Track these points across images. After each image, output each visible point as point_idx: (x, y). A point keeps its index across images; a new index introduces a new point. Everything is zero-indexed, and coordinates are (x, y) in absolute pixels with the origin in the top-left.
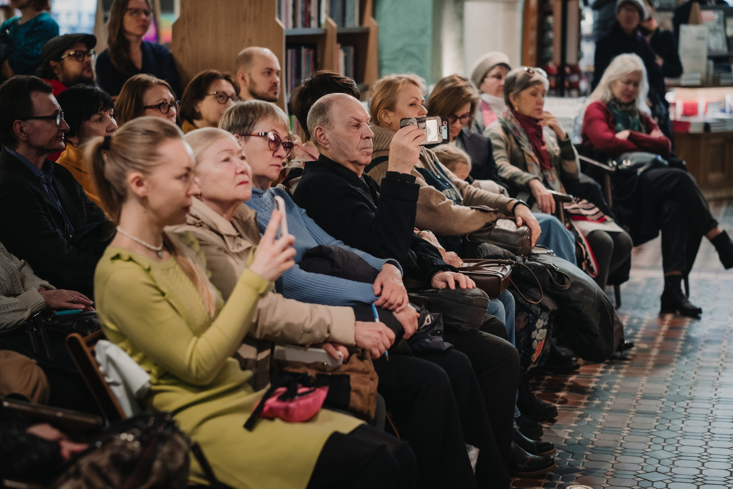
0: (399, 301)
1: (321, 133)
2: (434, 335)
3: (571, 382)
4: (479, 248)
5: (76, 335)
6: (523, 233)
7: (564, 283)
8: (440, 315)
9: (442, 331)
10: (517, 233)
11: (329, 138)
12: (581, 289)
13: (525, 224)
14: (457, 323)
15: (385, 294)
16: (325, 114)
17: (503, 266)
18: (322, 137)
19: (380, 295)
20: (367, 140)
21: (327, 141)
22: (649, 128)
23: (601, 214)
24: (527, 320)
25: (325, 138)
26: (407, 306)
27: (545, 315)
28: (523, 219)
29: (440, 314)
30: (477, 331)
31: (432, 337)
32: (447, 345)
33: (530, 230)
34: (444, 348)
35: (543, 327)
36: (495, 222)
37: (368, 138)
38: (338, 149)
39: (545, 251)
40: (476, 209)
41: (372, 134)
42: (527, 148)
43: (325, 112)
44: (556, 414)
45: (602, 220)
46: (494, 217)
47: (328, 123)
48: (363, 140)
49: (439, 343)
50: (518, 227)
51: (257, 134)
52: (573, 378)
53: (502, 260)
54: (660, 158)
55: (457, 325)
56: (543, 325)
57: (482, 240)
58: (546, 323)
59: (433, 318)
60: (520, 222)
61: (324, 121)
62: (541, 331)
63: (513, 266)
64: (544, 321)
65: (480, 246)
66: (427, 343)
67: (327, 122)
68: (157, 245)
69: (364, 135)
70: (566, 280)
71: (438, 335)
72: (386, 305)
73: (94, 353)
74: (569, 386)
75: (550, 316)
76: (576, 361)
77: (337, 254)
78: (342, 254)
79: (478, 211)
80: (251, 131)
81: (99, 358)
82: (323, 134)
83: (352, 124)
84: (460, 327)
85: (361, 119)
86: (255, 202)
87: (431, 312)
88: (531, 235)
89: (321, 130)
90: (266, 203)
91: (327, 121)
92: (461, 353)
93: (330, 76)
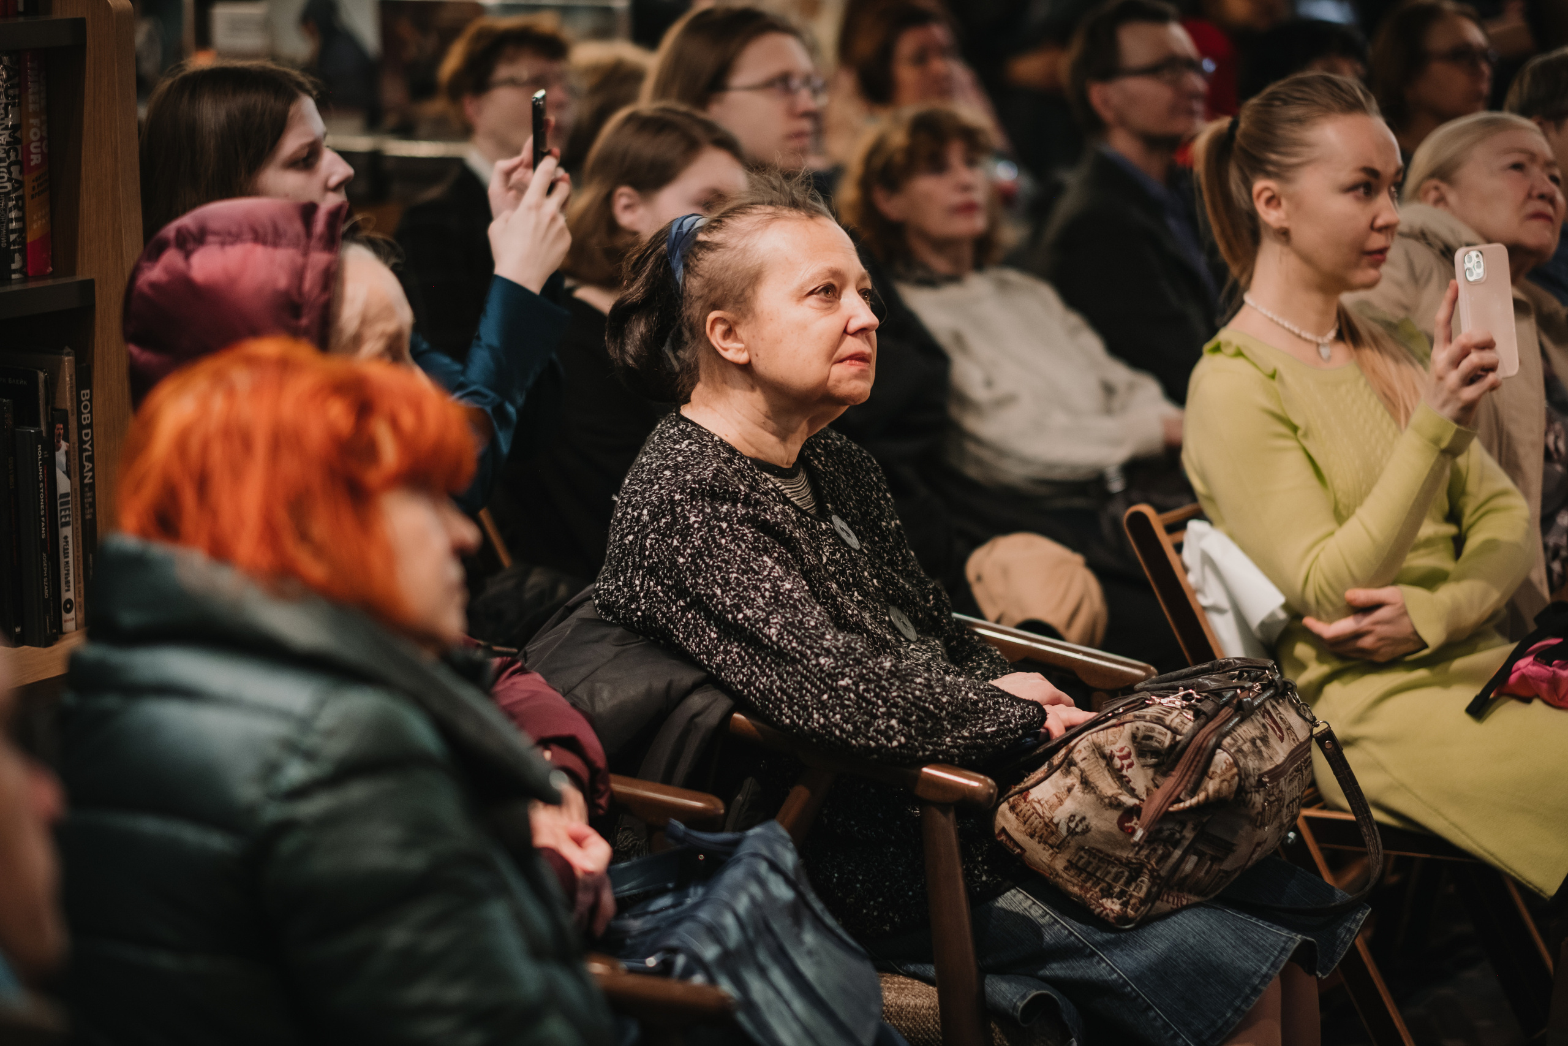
5: (1146, 509)
68: (1322, 333)
73: (1179, 548)
81: (1189, 556)
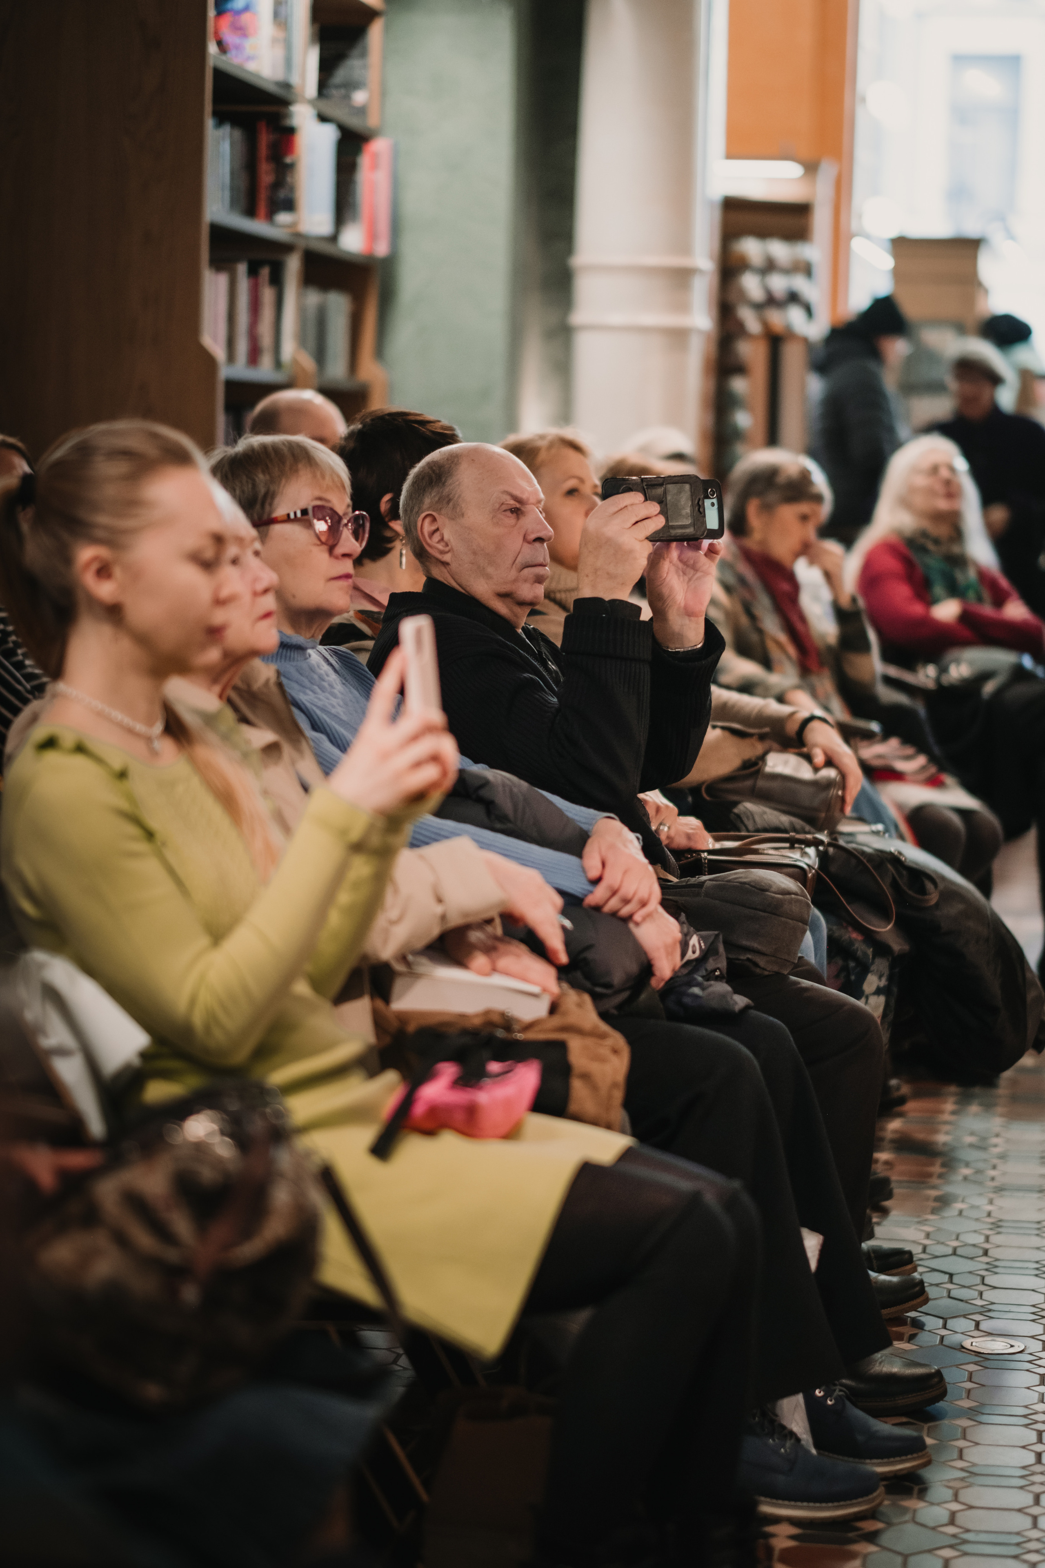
0: (643, 893)
1: (434, 528)
2: (708, 980)
3: (895, 1131)
4: (735, 814)
6: (829, 784)
7: (923, 891)
8: (717, 936)
9: (725, 971)
10: (814, 784)
11: (452, 540)
12: (961, 907)
13: (830, 762)
14: (749, 956)
15: (612, 878)
16: (444, 484)
17: (802, 849)
18: (437, 537)
19: (596, 881)
20: (537, 545)
21: (447, 545)
22: (999, 600)
23: (933, 770)
24: (843, 975)
25: (442, 539)
26: (656, 910)
27: (881, 965)
28: (826, 754)
29: (716, 932)
30: (785, 977)
31: (706, 983)
32: (740, 1001)
33: (843, 775)
34: (737, 1008)
35: (878, 992)
36: (762, 758)
37: (540, 540)
38: (472, 564)
39: (865, 828)
40: (723, 728)
41: (550, 531)
42: (771, 625)
43: (443, 479)
44: (889, 1195)
45: (934, 782)
46: (759, 748)
47: (451, 504)
48: (529, 546)
49: (723, 996)
50: (816, 769)
51: (286, 518)
52: (894, 1125)
53: (798, 836)
54: (1027, 661)
55: (748, 959)
56: (878, 986)
57: (735, 798)
58: (883, 983)
59: (702, 944)
60: (819, 758)
61: (440, 501)
62: (873, 1000)
63: (821, 848)
64: (880, 977)
65: (736, 811)
66: (696, 996)
67: (448, 502)
68: (150, 723)
69: (532, 533)
70: (929, 886)
71: (717, 979)
72: (613, 904)
74: (893, 1141)
75: (892, 967)
76: (898, 1088)
77: (500, 789)
78: (511, 791)
79: (727, 734)
80: (270, 513)
82: (437, 530)
83: (504, 507)
84: (756, 965)
85: (524, 496)
86: (298, 670)
87: (697, 930)
88: (844, 787)
89: (434, 520)
90: (322, 672)
91: (447, 500)
92: (771, 1018)
93: (404, 417)
